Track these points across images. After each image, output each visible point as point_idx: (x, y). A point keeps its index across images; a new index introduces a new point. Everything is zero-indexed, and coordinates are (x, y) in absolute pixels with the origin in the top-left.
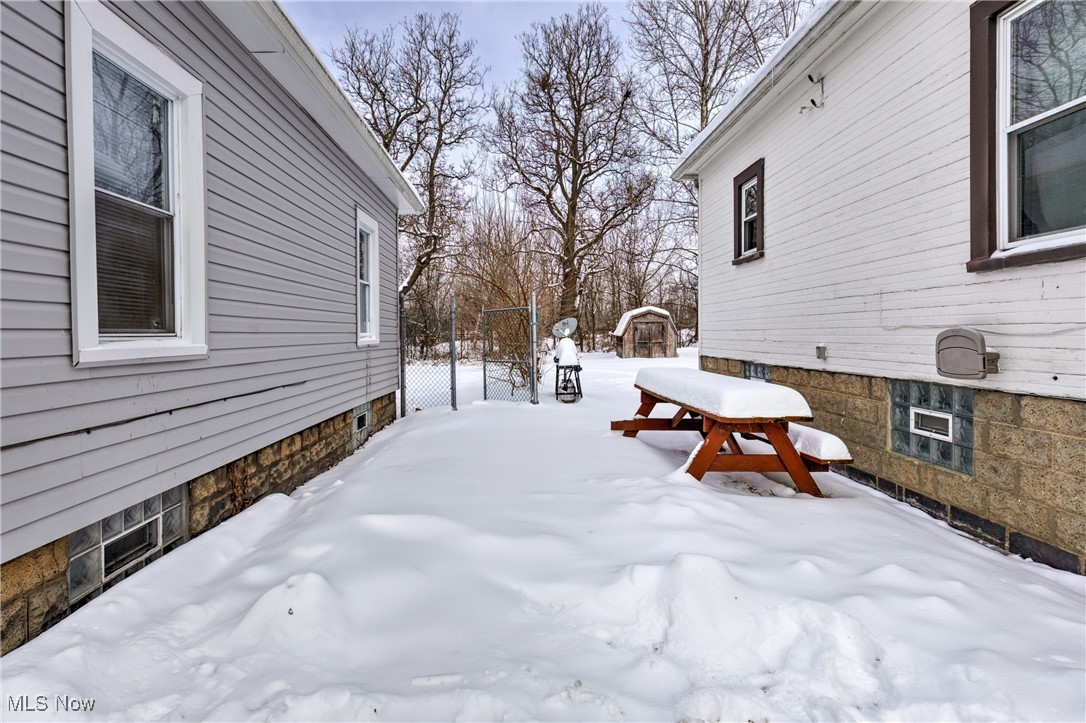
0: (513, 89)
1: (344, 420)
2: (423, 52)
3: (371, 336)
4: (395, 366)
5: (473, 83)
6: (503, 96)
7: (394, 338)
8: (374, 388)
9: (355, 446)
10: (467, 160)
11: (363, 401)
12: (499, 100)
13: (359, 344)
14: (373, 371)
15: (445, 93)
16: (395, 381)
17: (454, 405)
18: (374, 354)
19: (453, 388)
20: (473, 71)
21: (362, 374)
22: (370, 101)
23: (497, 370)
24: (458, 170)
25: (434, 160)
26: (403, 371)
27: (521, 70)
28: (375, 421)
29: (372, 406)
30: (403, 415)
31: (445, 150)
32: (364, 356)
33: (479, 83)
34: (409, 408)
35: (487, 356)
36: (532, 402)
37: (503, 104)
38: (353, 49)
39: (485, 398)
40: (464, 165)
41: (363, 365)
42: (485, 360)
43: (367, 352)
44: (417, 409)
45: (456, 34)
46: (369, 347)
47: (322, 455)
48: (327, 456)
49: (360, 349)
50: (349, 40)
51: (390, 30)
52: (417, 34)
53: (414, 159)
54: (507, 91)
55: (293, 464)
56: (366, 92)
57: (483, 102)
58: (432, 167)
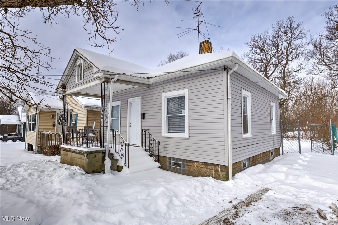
0: (320, 35)
1: (269, 153)
2: (280, 33)
3: (274, 132)
4: (280, 140)
5: (301, 37)
6: (316, 38)
7: (279, 132)
8: (275, 145)
9: (271, 159)
10: (299, 64)
11: (273, 149)
12: (314, 40)
13: (272, 134)
14: (275, 141)
15: (289, 44)
16: (280, 144)
17: (300, 153)
18: (275, 137)
19: (300, 148)
20: (301, 33)
21: (272, 142)
22: (260, 54)
23: (316, 144)
24: (295, 68)
25: (285, 68)
26: (282, 142)
27: (324, 27)
28: (275, 154)
29: (274, 151)
30: (283, 154)
31: (290, 63)
32: (272, 137)
33: (304, 37)
34: (284, 152)
35: (312, 138)
36: (331, 154)
37: (316, 42)
38: (254, 40)
39: (312, 152)
40: (298, 66)
41: (272, 139)
42: (311, 140)
43: (273, 136)
44: (287, 153)
45: (293, 22)
46: (274, 135)
47: (265, 159)
48: (266, 160)
49: (272, 136)
50: (253, 38)
51: (267, 31)
52: (277, 28)
53: (277, 69)
54: (318, 36)
55: (261, 160)
56: (258, 51)
57: (306, 42)
58: (284, 70)
